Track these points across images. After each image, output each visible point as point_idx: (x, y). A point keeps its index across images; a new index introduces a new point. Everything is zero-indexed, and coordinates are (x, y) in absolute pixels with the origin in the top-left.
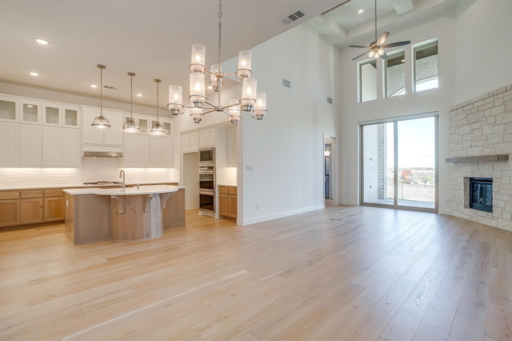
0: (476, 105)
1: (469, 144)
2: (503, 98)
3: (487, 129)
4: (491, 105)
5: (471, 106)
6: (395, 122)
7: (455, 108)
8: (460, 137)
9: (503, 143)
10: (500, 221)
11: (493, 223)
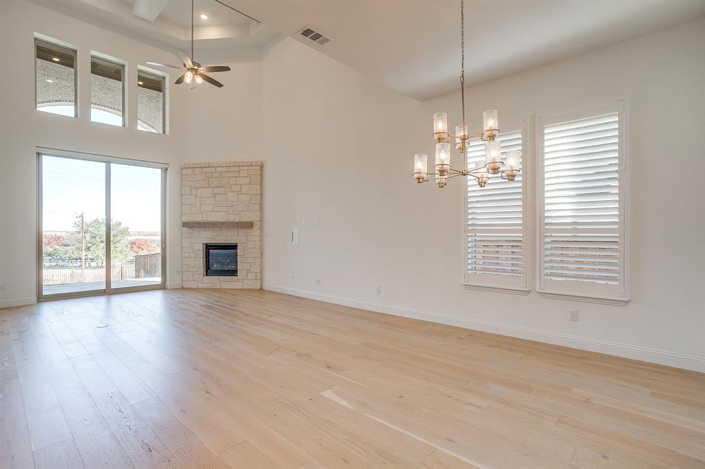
0: (218, 169)
1: (210, 208)
2: (248, 170)
3: (231, 197)
4: (237, 174)
5: (213, 170)
6: (108, 163)
7: (191, 166)
8: (198, 199)
9: (248, 211)
10: (245, 282)
11: (239, 285)
